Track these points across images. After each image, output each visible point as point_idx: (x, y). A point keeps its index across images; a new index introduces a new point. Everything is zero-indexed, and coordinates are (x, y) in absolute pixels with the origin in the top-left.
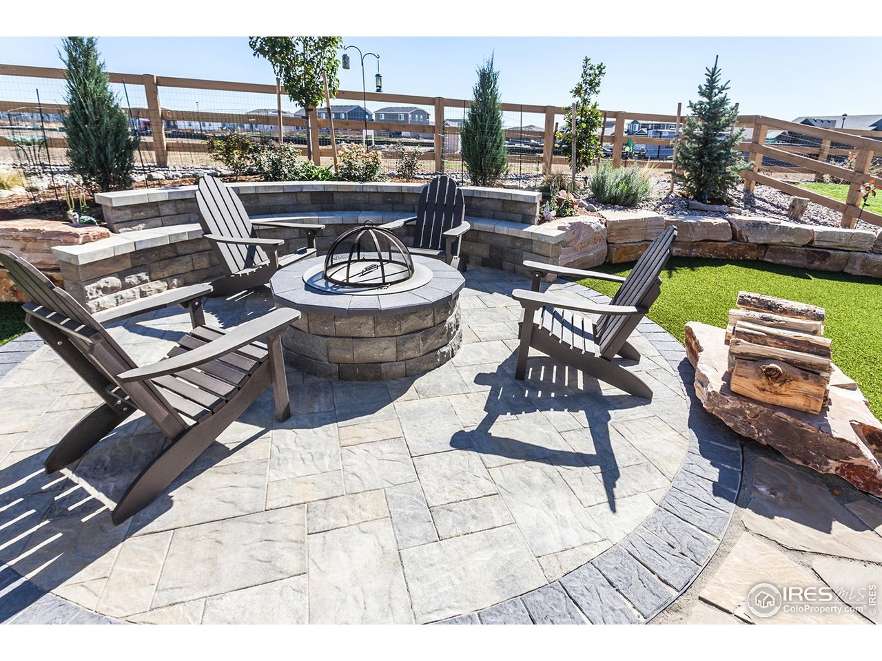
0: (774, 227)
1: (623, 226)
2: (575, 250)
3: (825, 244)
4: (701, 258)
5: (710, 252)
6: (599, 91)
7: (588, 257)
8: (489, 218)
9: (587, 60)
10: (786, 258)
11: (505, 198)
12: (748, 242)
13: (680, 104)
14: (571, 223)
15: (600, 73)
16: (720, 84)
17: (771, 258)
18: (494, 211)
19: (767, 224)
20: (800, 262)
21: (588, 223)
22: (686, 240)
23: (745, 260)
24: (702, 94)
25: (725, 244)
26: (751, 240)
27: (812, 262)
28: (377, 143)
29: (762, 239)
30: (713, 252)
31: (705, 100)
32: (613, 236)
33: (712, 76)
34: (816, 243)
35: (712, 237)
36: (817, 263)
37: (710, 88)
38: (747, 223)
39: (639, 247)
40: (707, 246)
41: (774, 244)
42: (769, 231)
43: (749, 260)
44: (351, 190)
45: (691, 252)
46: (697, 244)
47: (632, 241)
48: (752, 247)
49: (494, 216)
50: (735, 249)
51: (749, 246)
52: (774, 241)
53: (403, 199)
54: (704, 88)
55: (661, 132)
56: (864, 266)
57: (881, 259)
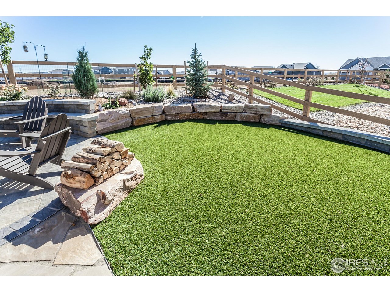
0: (207, 106)
1: (138, 111)
2: (110, 122)
3: (226, 111)
4: (180, 120)
5: (183, 117)
6: (151, 58)
7: (118, 125)
8: (72, 112)
9: (146, 47)
10: (214, 117)
14: (108, 112)
15: (150, 51)
16: (198, 54)
17: (209, 117)
18: (74, 109)
19: (205, 105)
20: (218, 118)
21: (117, 111)
22: (172, 114)
23: (198, 119)
24: (192, 58)
25: (189, 114)
26: (200, 112)
27: (223, 118)
28: (106, 81)
29: (203, 111)
30: (184, 117)
31: (193, 60)
32: (133, 115)
33: (195, 51)
35: (182, 112)
36: (224, 118)
37: (195, 56)
38: (198, 105)
39: (148, 118)
40: (181, 115)
41: (209, 112)
42: (206, 108)
43: (199, 119)
45: (175, 118)
46: (177, 115)
47: (145, 116)
48: (200, 114)
49: (74, 111)
50: (194, 115)
51: (199, 114)
54: (192, 55)
55: (229, 72)
56: (241, 117)
57: (246, 114)
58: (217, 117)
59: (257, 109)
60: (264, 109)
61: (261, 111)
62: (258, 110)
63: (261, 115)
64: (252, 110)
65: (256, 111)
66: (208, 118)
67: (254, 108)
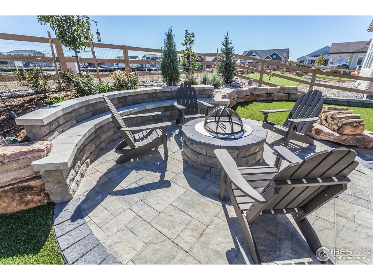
9: (186, 31)
10: (262, 98)
11: (201, 89)
12: (254, 94)
13: (218, 49)
16: (229, 42)
24: (224, 45)
25: (249, 96)
27: (268, 98)
31: (224, 47)
33: (227, 39)
34: (269, 92)
35: (247, 94)
37: (227, 43)
38: (252, 88)
40: (246, 97)
41: (260, 94)
42: (258, 90)
44: (136, 94)
45: (242, 100)
46: (244, 97)
50: (251, 97)
52: (260, 93)
53: (157, 95)
54: (225, 43)
56: (278, 97)
57: (281, 94)
58: (264, 98)
59: (289, 89)
60: (293, 89)
61: (291, 91)
62: (289, 91)
63: (289, 94)
64: (285, 91)
65: (287, 91)
66: (258, 99)
67: (287, 89)
